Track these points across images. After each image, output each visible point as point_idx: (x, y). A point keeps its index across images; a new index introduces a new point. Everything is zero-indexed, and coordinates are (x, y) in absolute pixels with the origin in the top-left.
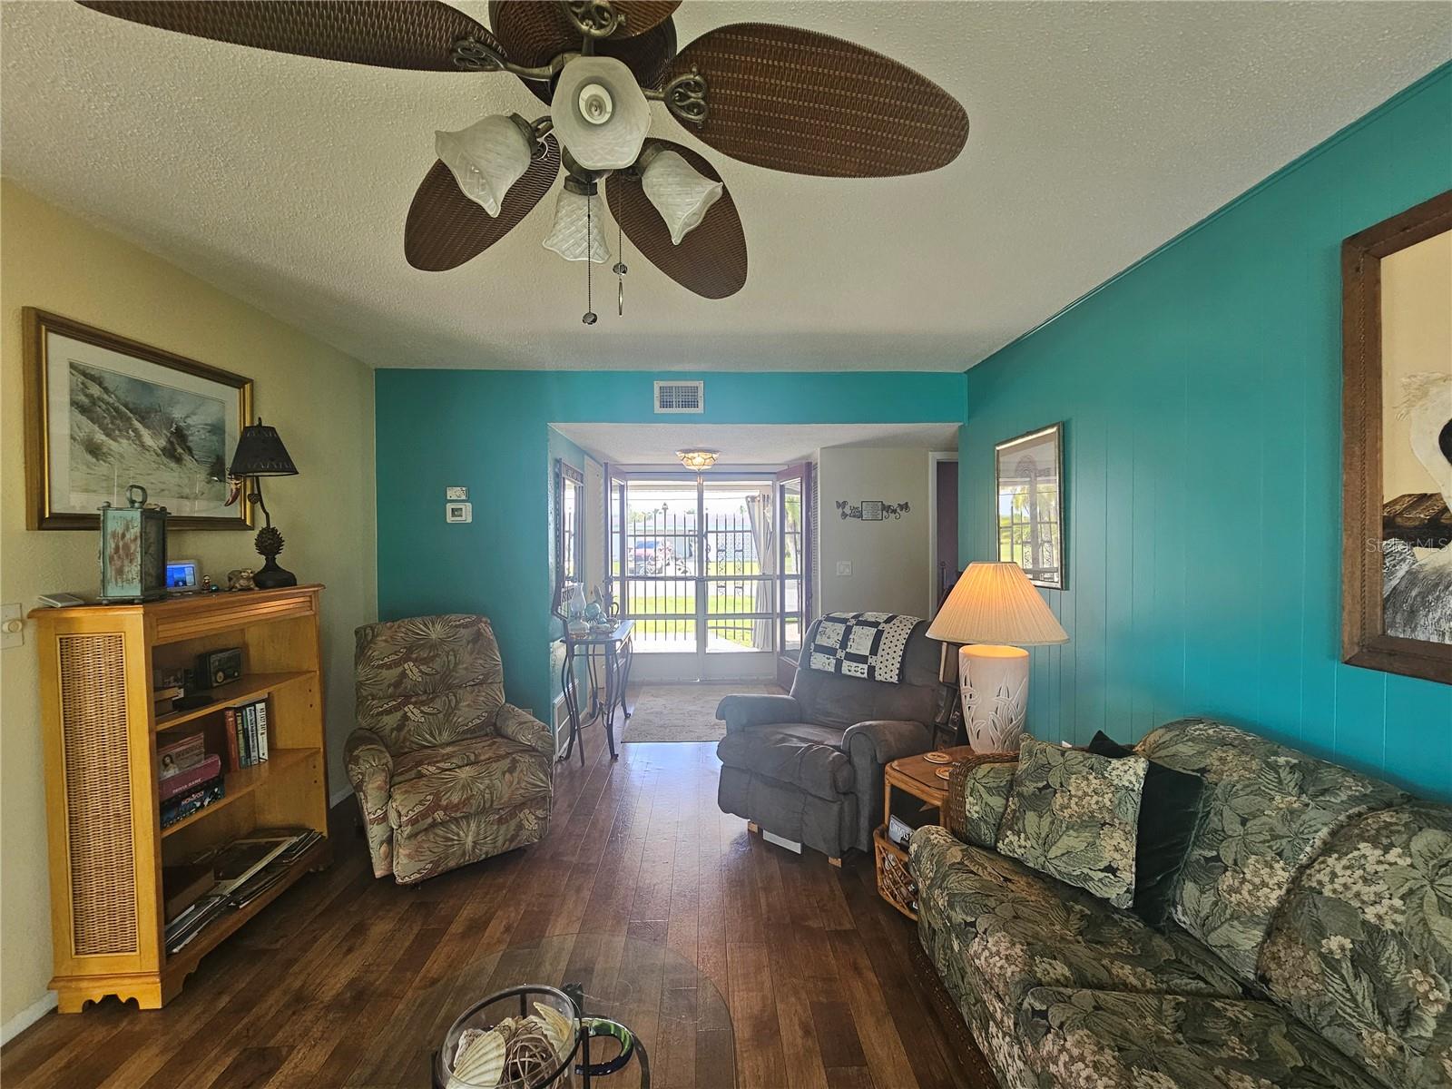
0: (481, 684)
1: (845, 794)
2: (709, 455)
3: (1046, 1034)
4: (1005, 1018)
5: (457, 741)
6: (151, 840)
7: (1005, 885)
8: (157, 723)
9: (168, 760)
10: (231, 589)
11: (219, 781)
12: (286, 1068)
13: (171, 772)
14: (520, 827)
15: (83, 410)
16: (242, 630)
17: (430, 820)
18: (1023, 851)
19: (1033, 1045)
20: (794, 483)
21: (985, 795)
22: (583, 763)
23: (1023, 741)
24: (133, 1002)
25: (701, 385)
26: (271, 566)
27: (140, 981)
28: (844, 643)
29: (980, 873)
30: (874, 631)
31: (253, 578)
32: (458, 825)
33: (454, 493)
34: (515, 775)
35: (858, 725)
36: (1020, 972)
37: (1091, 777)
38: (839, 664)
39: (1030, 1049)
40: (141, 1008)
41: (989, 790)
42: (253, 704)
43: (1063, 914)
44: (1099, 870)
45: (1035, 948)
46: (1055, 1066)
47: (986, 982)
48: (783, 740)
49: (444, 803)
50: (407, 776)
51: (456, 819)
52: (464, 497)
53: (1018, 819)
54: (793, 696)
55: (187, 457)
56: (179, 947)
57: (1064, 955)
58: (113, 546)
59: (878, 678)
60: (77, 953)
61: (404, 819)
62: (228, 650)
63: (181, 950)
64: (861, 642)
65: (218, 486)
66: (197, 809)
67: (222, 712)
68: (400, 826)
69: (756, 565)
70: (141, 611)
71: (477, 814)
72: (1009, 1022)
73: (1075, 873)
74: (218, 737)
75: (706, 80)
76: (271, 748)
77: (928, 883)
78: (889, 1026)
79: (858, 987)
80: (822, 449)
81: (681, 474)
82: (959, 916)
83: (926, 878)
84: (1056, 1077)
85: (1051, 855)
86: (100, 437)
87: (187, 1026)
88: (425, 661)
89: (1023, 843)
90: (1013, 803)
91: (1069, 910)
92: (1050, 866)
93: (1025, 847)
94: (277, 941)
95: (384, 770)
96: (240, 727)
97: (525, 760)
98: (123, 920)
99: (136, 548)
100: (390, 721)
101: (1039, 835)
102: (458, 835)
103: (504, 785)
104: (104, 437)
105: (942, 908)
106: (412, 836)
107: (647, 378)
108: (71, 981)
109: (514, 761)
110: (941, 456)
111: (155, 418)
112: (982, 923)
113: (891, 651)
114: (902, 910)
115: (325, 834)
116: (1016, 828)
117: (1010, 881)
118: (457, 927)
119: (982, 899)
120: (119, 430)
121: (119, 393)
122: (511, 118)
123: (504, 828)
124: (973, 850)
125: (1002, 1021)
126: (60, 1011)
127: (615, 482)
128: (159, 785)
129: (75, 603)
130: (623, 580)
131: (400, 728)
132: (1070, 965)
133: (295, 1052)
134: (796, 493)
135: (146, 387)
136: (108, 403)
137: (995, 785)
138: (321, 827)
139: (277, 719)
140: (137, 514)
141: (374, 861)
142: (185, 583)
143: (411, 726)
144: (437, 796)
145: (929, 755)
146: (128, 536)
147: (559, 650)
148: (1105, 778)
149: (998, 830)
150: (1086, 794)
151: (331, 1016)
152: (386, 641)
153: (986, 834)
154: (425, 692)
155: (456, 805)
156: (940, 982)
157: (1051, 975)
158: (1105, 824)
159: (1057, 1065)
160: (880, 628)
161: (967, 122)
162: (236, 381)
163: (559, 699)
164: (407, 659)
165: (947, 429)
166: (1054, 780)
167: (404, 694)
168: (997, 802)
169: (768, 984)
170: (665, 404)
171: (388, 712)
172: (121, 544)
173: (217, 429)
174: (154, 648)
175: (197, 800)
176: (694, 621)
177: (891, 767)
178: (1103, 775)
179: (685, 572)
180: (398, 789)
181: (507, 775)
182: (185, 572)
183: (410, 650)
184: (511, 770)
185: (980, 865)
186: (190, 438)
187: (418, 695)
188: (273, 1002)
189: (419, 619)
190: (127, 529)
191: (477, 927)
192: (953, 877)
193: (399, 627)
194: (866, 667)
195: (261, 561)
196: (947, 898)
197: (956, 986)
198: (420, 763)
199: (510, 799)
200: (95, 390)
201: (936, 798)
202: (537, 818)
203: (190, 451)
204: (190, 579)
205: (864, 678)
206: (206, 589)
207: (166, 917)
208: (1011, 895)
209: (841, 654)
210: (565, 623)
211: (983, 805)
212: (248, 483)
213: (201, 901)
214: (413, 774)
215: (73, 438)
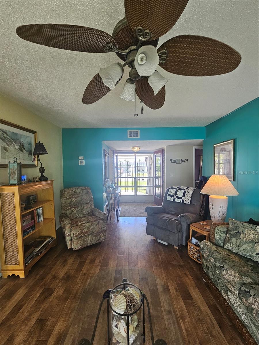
0: (89, 203)
1: (179, 231)
2: (138, 148)
3: (250, 297)
4: (235, 292)
5: (85, 216)
6: (21, 240)
7: (229, 257)
8: (22, 213)
9: (24, 221)
10: (34, 181)
11: (34, 226)
12: (54, 294)
13: (24, 224)
14: (100, 237)
15: (3, 140)
16: (36, 191)
17: (80, 236)
18: (232, 248)
19: (245, 299)
20: (159, 154)
21: (220, 233)
22: (111, 221)
23: (230, 220)
24: (18, 276)
25: (139, 131)
26: (42, 176)
27: (20, 271)
28: (176, 194)
29: (222, 253)
30: (183, 191)
31: (39, 179)
32: (87, 237)
33: (80, 158)
34: (99, 225)
35: (182, 214)
36: (239, 280)
37: (251, 230)
38: (174, 199)
39: (244, 301)
40: (20, 277)
41: (221, 232)
42: (39, 208)
43: (246, 265)
44: (255, 254)
45: (242, 274)
46: (254, 306)
47: (228, 282)
48: (162, 218)
49: (83, 232)
50: (74, 225)
51: (86, 235)
52: (83, 159)
53: (230, 240)
54: (162, 206)
55: (24, 151)
56: (27, 264)
57: (250, 276)
58: (11, 172)
59: (185, 203)
60: (6, 265)
61: (75, 235)
62: (34, 195)
63: (28, 264)
64: (180, 194)
65: (30, 157)
66: (30, 232)
67: (33, 210)
68: (74, 237)
69: (147, 174)
70: (18, 187)
71: (91, 234)
72: (237, 293)
73: (247, 254)
74: (33, 216)
75: (168, 51)
76: (43, 218)
77: (207, 255)
78: (197, 289)
79: (187, 279)
80: (166, 146)
81: (131, 153)
82: (218, 264)
83: (206, 254)
84: (254, 308)
85: (240, 249)
86: (6, 146)
87: (31, 282)
88: (76, 198)
89: (232, 246)
90: (228, 236)
91: (247, 264)
92: (240, 252)
93: (232, 247)
94: (48, 263)
95: (69, 224)
96: (37, 213)
97: (101, 221)
98: (16, 258)
99: (16, 172)
100: (69, 212)
101: (237, 244)
102: (87, 239)
103: (96, 227)
104: (7, 146)
105: (212, 262)
106: (77, 239)
107: (126, 129)
108: (5, 271)
109: (99, 222)
110: (196, 147)
111: (18, 141)
112: (226, 267)
113: (188, 196)
114: (196, 260)
115: (55, 238)
116: (230, 242)
117: (230, 256)
118: (88, 261)
119: (224, 260)
120: (10, 144)
121: (10, 136)
122: (118, 64)
123: (97, 237)
124: (218, 248)
125: (234, 292)
126: (3, 277)
127: (116, 154)
128: (22, 227)
129: (3, 185)
130: (117, 178)
131: (71, 213)
132: (252, 279)
133: (56, 290)
134: (160, 157)
135: (15, 134)
136: (8, 138)
137: (222, 231)
138: (54, 236)
139: (44, 212)
140: (16, 164)
141: (68, 245)
142: (24, 180)
143: (73, 213)
144: (82, 230)
145: (201, 222)
146: (14, 169)
147: (105, 195)
148: (256, 231)
149: (224, 242)
150: (250, 234)
151: (62, 281)
152: (67, 193)
153: (221, 244)
154: (76, 205)
155: (86, 232)
156: (210, 280)
157: (248, 281)
158: (256, 242)
159: (254, 305)
160: (185, 190)
161: (241, 60)
162: (34, 132)
163: (105, 206)
164: (72, 197)
165: (200, 141)
166: (240, 230)
167: (72, 206)
168: (224, 235)
169: (165, 278)
170: (130, 136)
171: (69, 210)
172: (13, 171)
173: (30, 144)
174: (21, 195)
175: (30, 230)
176: (134, 188)
177: (192, 225)
178: (255, 229)
179: (130, 176)
180: (73, 228)
181: (97, 225)
182: (24, 177)
183: (73, 195)
184: (98, 224)
185: (221, 251)
186: (25, 146)
187: (74, 205)
188: (49, 277)
189: (74, 188)
190: (14, 168)
191: (92, 261)
192: (215, 254)
193: (70, 190)
194: (181, 200)
195: (40, 175)
196: (214, 259)
197: (216, 281)
198: (77, 222)
199: (98, 231)
200: (5, 135)
201: (205, 233)
202: (104, 235)
203: (24, 149)
204: (25, 179)
205: (181, 203)
206: (29, 181)
207: (25, 257)
208: (231, 260)
209: (175, 197)
210: (106, 188)
211: (220, 236)
212: (37, 156)
213: (31, 254)
214: (76, 225)
215: (1, 147)
